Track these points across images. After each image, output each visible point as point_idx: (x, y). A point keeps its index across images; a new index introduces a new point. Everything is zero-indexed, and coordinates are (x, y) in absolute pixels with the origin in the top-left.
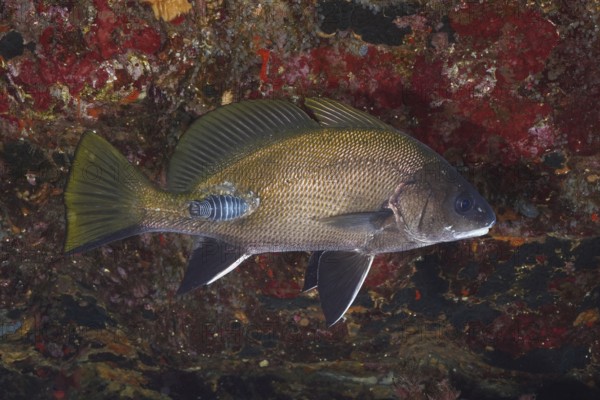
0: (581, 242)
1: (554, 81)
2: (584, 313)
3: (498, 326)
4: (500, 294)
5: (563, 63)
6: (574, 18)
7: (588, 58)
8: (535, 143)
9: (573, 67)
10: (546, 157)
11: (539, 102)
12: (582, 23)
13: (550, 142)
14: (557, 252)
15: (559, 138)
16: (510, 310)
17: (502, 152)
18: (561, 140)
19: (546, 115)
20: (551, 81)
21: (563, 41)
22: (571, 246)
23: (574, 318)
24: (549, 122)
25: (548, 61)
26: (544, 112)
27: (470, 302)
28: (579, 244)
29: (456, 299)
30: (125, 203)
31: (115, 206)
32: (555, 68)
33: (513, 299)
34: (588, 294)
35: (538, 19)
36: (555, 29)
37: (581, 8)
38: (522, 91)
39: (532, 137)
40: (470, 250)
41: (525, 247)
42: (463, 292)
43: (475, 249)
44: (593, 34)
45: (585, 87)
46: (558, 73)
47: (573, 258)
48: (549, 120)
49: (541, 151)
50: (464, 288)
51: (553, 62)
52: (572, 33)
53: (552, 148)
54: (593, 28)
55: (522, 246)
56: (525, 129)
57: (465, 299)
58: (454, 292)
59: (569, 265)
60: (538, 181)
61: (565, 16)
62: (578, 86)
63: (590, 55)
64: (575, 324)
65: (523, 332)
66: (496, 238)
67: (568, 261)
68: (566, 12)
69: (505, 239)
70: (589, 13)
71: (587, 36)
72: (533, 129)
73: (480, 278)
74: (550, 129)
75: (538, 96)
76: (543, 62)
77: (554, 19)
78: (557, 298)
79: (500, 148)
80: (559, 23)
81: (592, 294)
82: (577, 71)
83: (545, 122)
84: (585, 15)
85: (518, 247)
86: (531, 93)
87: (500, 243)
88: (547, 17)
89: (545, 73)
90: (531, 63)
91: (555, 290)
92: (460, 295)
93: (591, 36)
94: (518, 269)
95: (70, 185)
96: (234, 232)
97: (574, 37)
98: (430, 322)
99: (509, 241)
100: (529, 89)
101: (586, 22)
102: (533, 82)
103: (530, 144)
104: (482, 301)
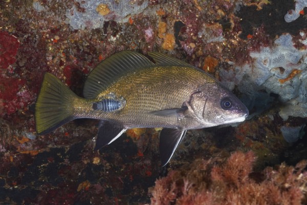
0: (70, 147)
1: (23, 67)
2: (81, 184)
3: (40, 198)
4: (34, 182)
5: (25, 57)
6: (25, 33)
7: (37, 52)
8: (21, 100)
9: (30, 58)
10: (30, 107)
11: (19, 78)
12: (30, 35)
13: (29, 98)
14: (58, 154)
15: (32, 96)
16: (43, 189)
17: (6, 108)
18: (34, 97)
19: (24, 85)
20: (21, 67)
21: (22, 45)
22: (65, 151)
23: (77, 187)
24: (26, 88)
25: (17, 57)
26: (22, 83)
27: (19, 188)
28: (69, 149)
29: (11, 188)
30: (65, 106)
31: (59, 108)
32: (21, 59)
33: (43, 183)
34: (79, 174)
35: (7, 35)
36: (17, 40)
37: (27, 27)
38: (7, 74)
39: (19, 97)
40: (10, 161)
41: (39, 155)
42: (13, 184)
43: (12, 160)
44: (36, 40)
45: (39, 68)
46: (24, 62)
47: (67, 156)
48: (26, 87)
49: (26, 104)
50: (13, 182)
51: (19, 57)
52: (26, 41)
53: (31, 102)
54: (35, 37)
55: (37, 155)
56: (15, 94)
57: (16, 187)
58: (9, 185)
59: (66, 160)
60: (30, 120)
61: (20, 33)
62: (35, 68)
63: (37, 51)
64: (78, 190)
65: (53, 199)
66: (22, 153)
67: (65, 158)
68: (20, 30)
69: (27, 152)
70: (32, 30)
71: (34, 41)
72: (19, 93)
73: (20, 175)
74: (27, 92)
75: (17, 75)
76: (14, 57)
77: (15, 34)
78: (65, 178)
79: (4, 105)
80: (18, 36)
81: (82, 173)
82: (33, 60)
83: (24, 89)
84: (30, 31)
85: (36, 156)
86: (13, 74)
87: (25, 155)
88: (11, 34)
89: (17, 63)
90: (8, 59)
91: (62, 175)
92: (12, 185)
93: (36, 41)
94: (39, 167)
95: (39, 100)
96: (116, 117)
97: (28, 43)
98: (3, 202)
99: (30, 153)
100: (11, 72)
101: (32, 34)
102: (12, 69)
103: (19, 101)
104: (25, 187)
